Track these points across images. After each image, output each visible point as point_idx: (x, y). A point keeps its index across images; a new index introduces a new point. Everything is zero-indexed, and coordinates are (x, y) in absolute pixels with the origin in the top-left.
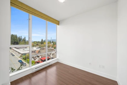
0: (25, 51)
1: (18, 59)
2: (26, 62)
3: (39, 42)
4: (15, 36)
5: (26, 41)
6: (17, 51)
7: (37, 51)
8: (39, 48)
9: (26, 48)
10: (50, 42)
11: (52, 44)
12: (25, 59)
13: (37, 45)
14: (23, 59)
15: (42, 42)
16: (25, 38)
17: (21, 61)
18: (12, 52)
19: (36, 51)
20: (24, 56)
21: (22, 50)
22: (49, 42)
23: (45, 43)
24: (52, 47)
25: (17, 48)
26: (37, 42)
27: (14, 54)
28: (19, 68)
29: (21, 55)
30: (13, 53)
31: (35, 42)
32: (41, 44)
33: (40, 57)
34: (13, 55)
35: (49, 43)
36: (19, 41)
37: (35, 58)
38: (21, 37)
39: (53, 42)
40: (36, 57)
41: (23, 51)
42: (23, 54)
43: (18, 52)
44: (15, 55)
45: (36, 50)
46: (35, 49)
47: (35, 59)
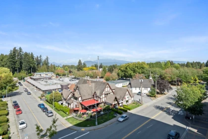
0: (49, 85)
1: (37, 101)
2: (52, 108)
3: (72, 67)
4: (30, 55)
5: (50, 65)
6: (34, 86)
7: (72, 85)
8: (75, 78)
9: (50, 78)
10: (96, 66)
11: (101, 69)
12: (50, 102)
13: (70, 72)
14: (47, 101)
15: (80, 67)
16: (47, 58)
17: (44, 105)
18: (26, 87)
19: (69, 86)
20: (48, 96)
21: (43, 83)
22: (92, 66)
23: (85, 69)
24: (102, 77)
25: (34, 79)
26: (69, 67)
27: (29, 91)
28: (51, 127)
29: (41, 93)
30: (28, 89)
31: (66, 66)
32: (78, 70)
33: (80, 99)
34: (29, 94)
35: (95, 68)
36: (38, 65)
37: (69, 102)
38: (41, 56)
39: (101, 67)
40: (70, 98)
41: (45, 85)
42: (45, 91)
43: (37, 87)
44: (31, 92)
45: (69, 84)
46: (66, 80)
47: (68, 104)
